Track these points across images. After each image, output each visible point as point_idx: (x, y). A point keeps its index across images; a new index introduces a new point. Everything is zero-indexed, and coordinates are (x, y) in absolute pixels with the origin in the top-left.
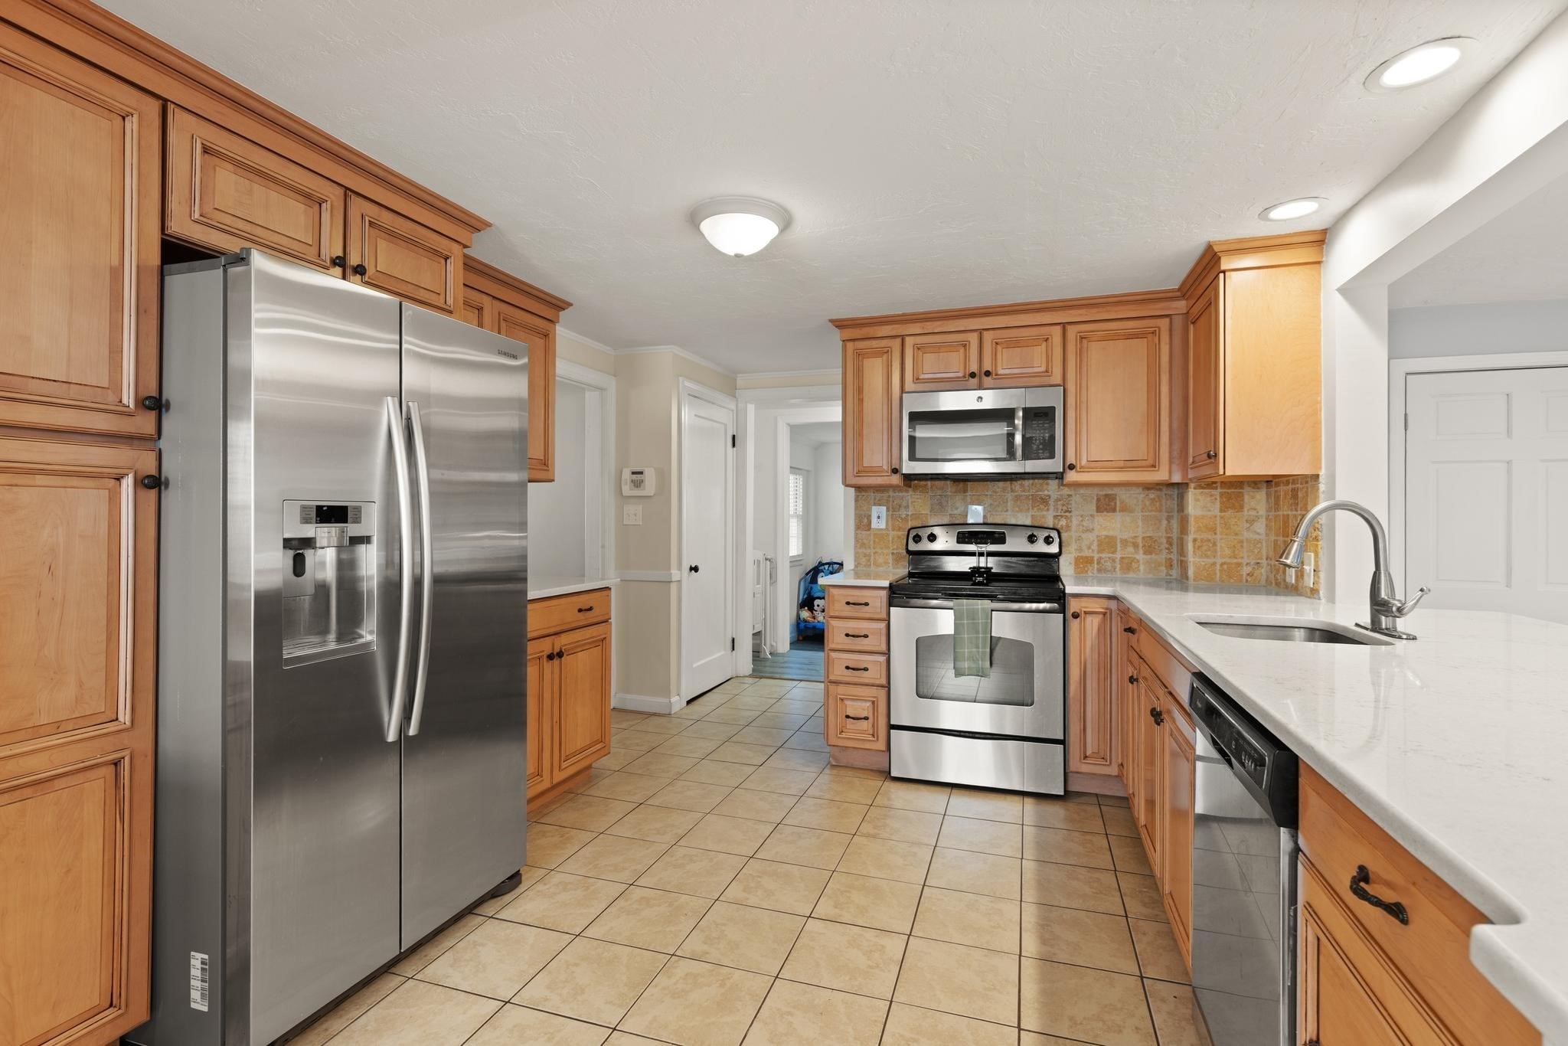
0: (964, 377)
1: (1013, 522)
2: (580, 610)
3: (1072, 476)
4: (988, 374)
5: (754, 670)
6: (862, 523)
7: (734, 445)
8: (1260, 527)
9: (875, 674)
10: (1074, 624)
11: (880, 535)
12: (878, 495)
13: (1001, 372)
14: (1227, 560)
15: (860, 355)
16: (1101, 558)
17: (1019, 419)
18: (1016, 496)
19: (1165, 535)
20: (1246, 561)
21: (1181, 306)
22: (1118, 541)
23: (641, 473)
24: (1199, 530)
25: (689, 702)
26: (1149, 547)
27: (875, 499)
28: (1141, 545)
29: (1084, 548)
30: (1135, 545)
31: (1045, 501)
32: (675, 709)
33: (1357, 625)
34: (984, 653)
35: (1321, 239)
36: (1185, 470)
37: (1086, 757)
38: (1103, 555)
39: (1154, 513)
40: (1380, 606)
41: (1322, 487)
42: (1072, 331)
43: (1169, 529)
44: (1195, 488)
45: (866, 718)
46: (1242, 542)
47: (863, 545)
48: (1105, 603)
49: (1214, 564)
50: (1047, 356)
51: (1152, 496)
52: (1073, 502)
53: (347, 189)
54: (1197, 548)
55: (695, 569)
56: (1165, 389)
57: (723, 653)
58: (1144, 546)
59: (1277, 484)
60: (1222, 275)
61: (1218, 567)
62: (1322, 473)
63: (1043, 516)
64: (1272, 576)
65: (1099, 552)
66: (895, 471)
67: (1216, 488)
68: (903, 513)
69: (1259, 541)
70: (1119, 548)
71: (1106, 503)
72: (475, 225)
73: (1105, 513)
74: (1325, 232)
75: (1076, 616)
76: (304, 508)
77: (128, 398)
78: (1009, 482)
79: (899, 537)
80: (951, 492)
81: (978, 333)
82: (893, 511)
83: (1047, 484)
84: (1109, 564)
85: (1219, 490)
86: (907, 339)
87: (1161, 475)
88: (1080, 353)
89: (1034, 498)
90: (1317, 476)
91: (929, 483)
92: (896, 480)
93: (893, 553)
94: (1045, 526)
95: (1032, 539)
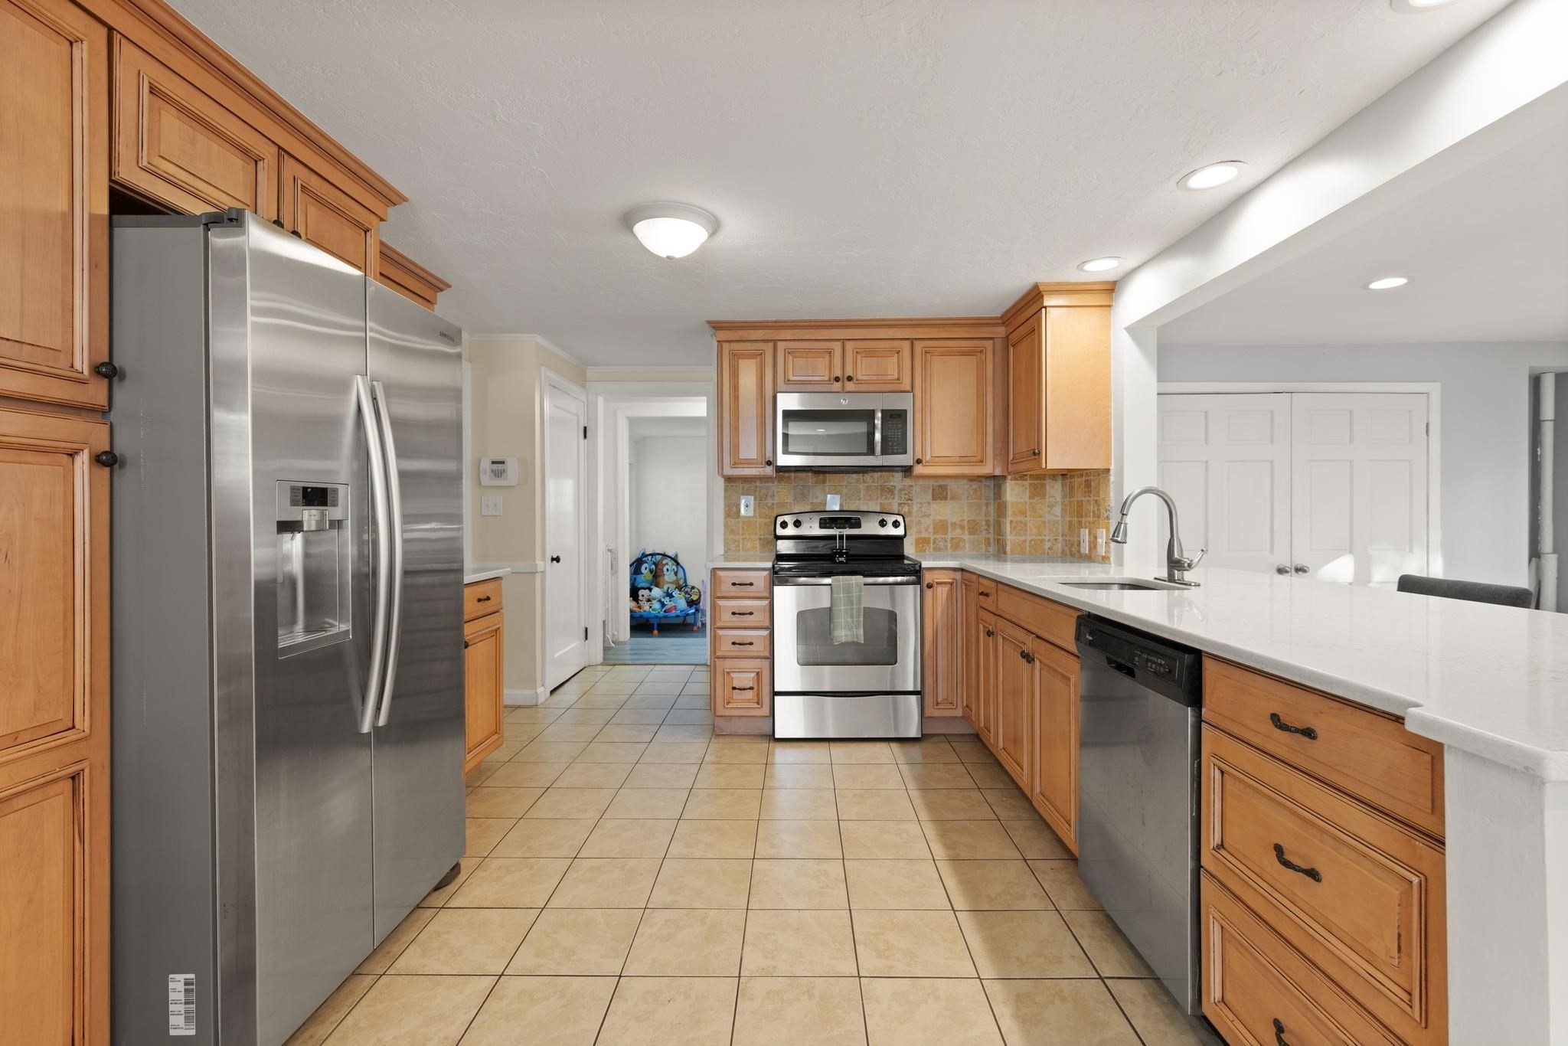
0: (830, 380)
1: (865, 509)
2: (479, 600)
3: (919, 470)
4: (850, 379)
5: (604, 659)
6: (732, 511)
7: (585, 437)
8: (1057, 510)
9: (759, 648)
10: (929, 593)
11: (748, 522)
12: (747, 486)
13: (860, 377)
14: (1034, 537)
15: (735, 356)
16: (935, 539)
17: (878, 419)
18: (867, 487)
19: (984, 518)
20: (1047, 538)
21: (1001, 331)
22: (949, 523)
23: (503, 463)
24: (1014, 514)
25: (553, 692)
26: (973, 528)
27: (743, 489)
28: (966, 527)
29: (923, 530)
30: (962, 528)
31: (891, 491)
32: (541, 700)
33: (1156, 579)
34: (858, 622)
35: (1111, 289)
36: (1006, 463)
37: (938, 704)
38: (937, 536)
39: (975, 501)
40: (1175, 564)
41: (1112, 478)
42: (918, 345)
43: (987, 514)
44: (1011, 480)
45: (751, 688)
46: (1044, 523)
47: (732, 532)
48: (952, 574)
49: (1025, 541)
50: (899, 366)
51: (974, 487)
52: (914, 492)
53: (280, 148)
54: (1013, 528)
55: (557, 560)
56: (990, 399)
57: (578, 642)
58: (969, 528)
59: (1072, 477)
60: (1044, 310)
61: (1028, 541)
62: (1112, 468)
63: (890, 504)
64: (1067, 550)
65: (934, 533)
66: (769, 463)
67: (1026, 480)
68: (769, 502)
69: (1057, 522)
70: (950, 530)
71: (940, 493)
72: (390, 197)
73: (939, 501)
74: (1115, 283)
75: (930, 586)
76: (293, 489)
77: (82, 364)
78: (861, 475)
79: (765, 524)
80: (812, 483)
81: (841, 341)
82: (760, 500)
83: (893, 476)
84: (942, 543)
85: (1028, 482)
86: (779, 343)
87: (987, 469)
88: (925, 365)
89: (882, 488)
90: (1109, 470)
91: (792, 474)
92: (769, 471)
93: (760, 539)
94: (892, 512)
95: (883, 523)
